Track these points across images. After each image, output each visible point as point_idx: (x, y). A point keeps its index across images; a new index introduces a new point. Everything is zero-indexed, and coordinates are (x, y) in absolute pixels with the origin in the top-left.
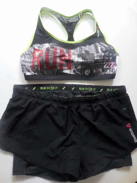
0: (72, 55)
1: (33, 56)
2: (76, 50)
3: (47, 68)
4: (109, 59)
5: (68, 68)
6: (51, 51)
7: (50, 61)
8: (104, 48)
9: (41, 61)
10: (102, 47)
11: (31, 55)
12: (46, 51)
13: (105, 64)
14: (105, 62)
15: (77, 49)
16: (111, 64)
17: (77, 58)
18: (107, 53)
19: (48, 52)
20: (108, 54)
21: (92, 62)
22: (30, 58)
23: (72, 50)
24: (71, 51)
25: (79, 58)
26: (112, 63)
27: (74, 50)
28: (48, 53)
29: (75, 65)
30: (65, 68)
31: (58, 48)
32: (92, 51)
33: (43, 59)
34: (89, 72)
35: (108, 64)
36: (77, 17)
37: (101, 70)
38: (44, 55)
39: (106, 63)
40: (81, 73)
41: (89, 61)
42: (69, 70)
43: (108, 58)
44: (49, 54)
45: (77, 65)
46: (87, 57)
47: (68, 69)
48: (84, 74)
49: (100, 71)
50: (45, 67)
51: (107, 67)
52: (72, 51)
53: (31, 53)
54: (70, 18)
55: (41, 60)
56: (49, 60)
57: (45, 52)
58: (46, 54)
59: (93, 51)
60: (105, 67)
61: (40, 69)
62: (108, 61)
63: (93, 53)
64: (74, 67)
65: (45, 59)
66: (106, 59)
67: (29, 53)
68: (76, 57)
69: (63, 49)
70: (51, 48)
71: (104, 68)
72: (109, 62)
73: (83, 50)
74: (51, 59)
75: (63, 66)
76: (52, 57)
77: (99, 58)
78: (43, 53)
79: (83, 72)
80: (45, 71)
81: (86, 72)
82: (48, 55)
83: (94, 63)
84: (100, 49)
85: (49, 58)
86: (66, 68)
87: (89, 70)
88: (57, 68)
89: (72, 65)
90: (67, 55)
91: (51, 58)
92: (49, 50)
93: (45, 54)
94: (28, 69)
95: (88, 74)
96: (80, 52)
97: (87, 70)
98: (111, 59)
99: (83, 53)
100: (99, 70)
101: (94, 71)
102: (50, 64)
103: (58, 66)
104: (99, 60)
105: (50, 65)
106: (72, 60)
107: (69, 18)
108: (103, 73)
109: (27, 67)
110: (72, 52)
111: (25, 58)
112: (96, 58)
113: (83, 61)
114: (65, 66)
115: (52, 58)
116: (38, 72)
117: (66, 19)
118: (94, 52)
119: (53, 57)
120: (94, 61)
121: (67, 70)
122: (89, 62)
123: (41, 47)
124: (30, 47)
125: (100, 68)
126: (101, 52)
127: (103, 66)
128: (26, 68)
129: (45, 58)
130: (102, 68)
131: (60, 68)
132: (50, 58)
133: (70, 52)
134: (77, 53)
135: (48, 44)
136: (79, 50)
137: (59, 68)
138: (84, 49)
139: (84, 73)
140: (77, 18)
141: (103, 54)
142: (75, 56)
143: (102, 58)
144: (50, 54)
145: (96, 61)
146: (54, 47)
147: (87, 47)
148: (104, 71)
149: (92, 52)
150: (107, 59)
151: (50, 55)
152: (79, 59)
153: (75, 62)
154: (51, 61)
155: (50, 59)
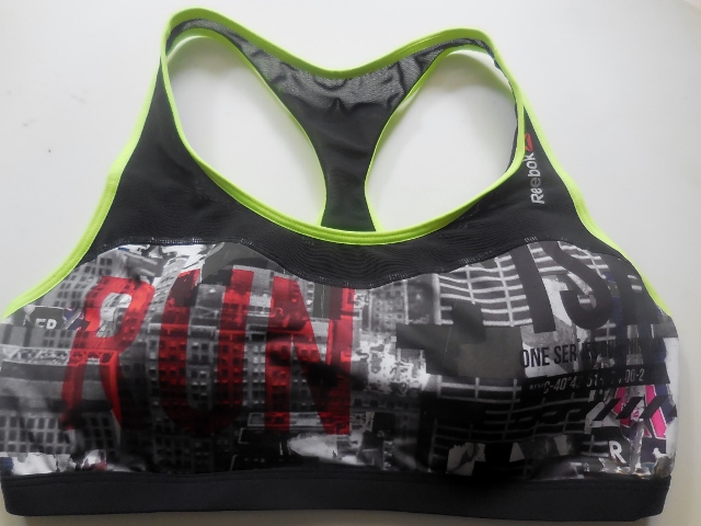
0: (358, 332)
1: (84, 324)
2: (388, 296)
3: (172, 425)
4: (621, 369)
5: (323, 420)
6: (203, 303)
7: (195, 375)
8: (587, 289)
9: (126, 375)
10: (572, 275)
11: (69, 315)
12: (168, 305)
13: (593, 404)
14: (597, 388)
15: (392, 288)
16: (636, 400)
17: (394, 352)
18: (609, 325)
19: (184, 310)
20: (613, 332)
21: (508, 395)
22: (57, 339)
23: (359, 295)
24: (351, 302)
25: (405, 357)
26: (642, 391)
27: (377, 294)
28: (185, 319)
29: (374, 405)
30: (301, 423)
31: (262, 275)
32: (504, 306)
33: (145, 358)
34: (481, 456)
35: (614, 403)
36: (394, 72)
37: (563, 444)
38: (154, 332)
39: (599, 399)
40: (421, 458)
41: (478, 386)
42: (334, 437)
43: (612, 362)
44: (192, 327)
45: (391, 405)
46: (469, 355)
47: (328, 431)
48: (441, 465)
49: (554, 449)
50: (159, 417)
51: (608, 422)
52: (362, 299)
53: (75, 306)
54: (347, 77)
55: (127, 368)
56: (189, 368)
57: (160, 309)
58: (170, 327)
59: (510, 311)
60: (591, 421)
61: (124, 425)
62: (614, 379)
63: (512, 323)
64: (370, 415)
65: (160, 360)
66: (600, 371)
67: (61, 300)
68: (388, 347)
69: (301, 282)
70: (209, 280)
71: (587, 431)
72: (624, 384)
73: (438, 303)
74: (205, 361)
75: (286, 409)
76: (212, 344)
77: (552, 369)
78: (148, 318)
79: (432, 456)
80: (159, 441)
81: (455, 455)
82: (182, 334)
83: (517, 406)
84: (563, 294)
85: (189, 354)
86: (314, 422)
87: (482, 446)
88: (244, 424)
89: (358, 403)
90: (321, 327)
91: (200, 353)
92: (195, 291)
93: (158, 325)
94: (35, 430)
95: (468, 469)
96: (412, 315)
97: (461, 444)
98: (637, 368)
99: (440, 321)
100: (547, 446)
101: (517, 453)
102: (196, 397)
103: (256, 409)
104: (554, 379)
105: (193, 404)
106: (353, 369)
107: (340, 81)
108: (575, 465)
109: (29, 415)
110: (357, 308)
111: (27, 342)
112: (531, 372)
113: (440, 382)
114: (303, 409)
115: (211, 354)
116: (111, 444)
117: (324, 86)
118: (518, 316)
119: (216, 349)
120: (515, 389)
121: (315, 438)
122: (483, 394)
123: (150, 267)
124: (81, 262)
125: (559, 430)
126: (568, 321)
127: (583, 415)
128: (22, 421)
129: (153, 355)
130: (569, 427)
131: (267, 420)
132: (195, 357)
133: (346, 307)
134: (395, 317)
135: (199, 247)
136: (411, 296)
137: (256, 422)
138: (443, 290)
139: (445, 462)
140: (390, 80)
141: (582, 335)
142: (380, 342)
143: (576, 365)
144: (197, 322)
145: (534, 391)
146: (231, 272)
147: (463, 275)
148: (586, 448)
149: (505, 317)
150: (607, 370)
151: (196, 335)
152: (410, 366)
153: (375, 386)
154: (203, 378)
155: (195, 361)
